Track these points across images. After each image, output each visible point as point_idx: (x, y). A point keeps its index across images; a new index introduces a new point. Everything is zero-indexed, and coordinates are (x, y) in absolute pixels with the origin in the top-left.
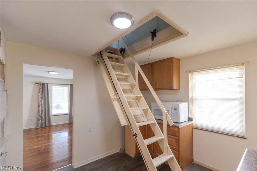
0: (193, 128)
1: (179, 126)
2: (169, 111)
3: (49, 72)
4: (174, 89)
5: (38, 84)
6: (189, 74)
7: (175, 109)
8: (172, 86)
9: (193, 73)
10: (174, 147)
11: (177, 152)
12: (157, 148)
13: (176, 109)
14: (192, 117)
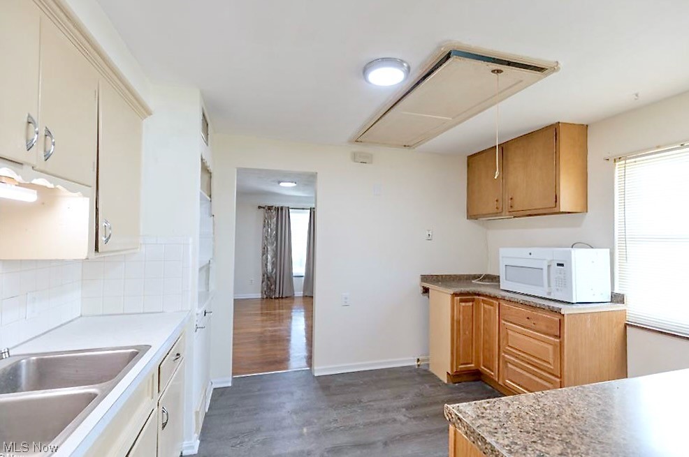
0: (626, 325)
1: (560, 309)
2: (542, 269)
3: (279, 182)
4: (562, 210)
5: (262, 209)
6: (617, 167)
7: (559, 265)
8: (556, 201)
9: (627, 161)
10: (549, 366)
11: (558, 380)
12: (507, 367)
13: (562, 265)
14: (622, 292)
